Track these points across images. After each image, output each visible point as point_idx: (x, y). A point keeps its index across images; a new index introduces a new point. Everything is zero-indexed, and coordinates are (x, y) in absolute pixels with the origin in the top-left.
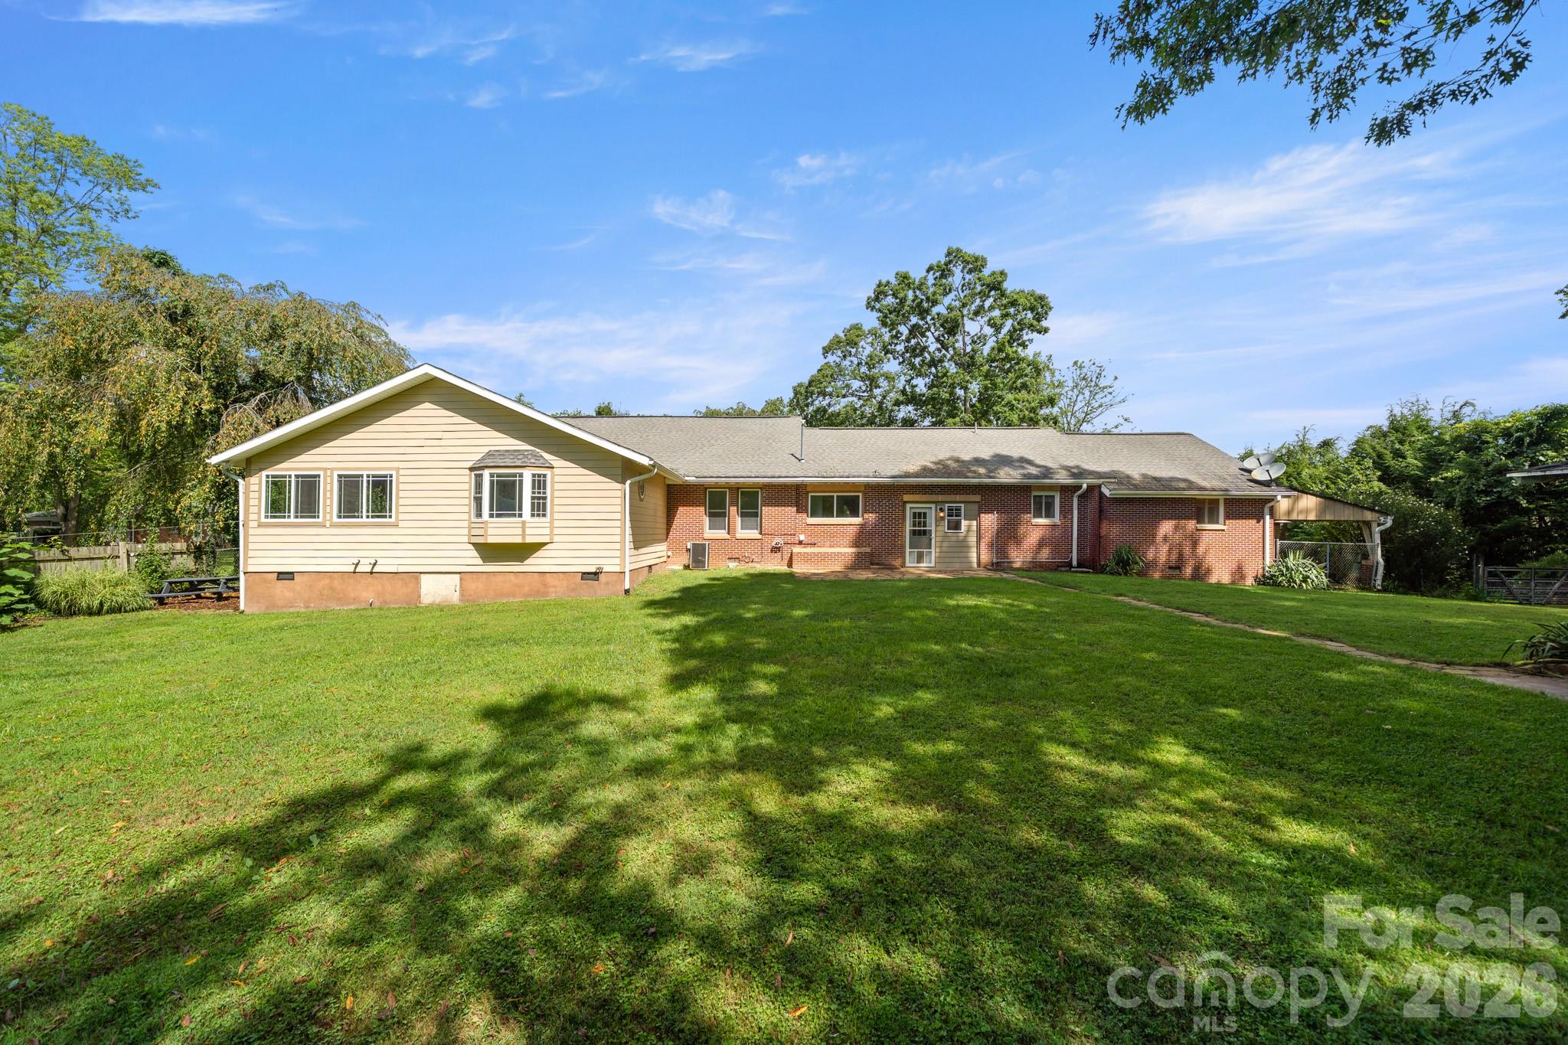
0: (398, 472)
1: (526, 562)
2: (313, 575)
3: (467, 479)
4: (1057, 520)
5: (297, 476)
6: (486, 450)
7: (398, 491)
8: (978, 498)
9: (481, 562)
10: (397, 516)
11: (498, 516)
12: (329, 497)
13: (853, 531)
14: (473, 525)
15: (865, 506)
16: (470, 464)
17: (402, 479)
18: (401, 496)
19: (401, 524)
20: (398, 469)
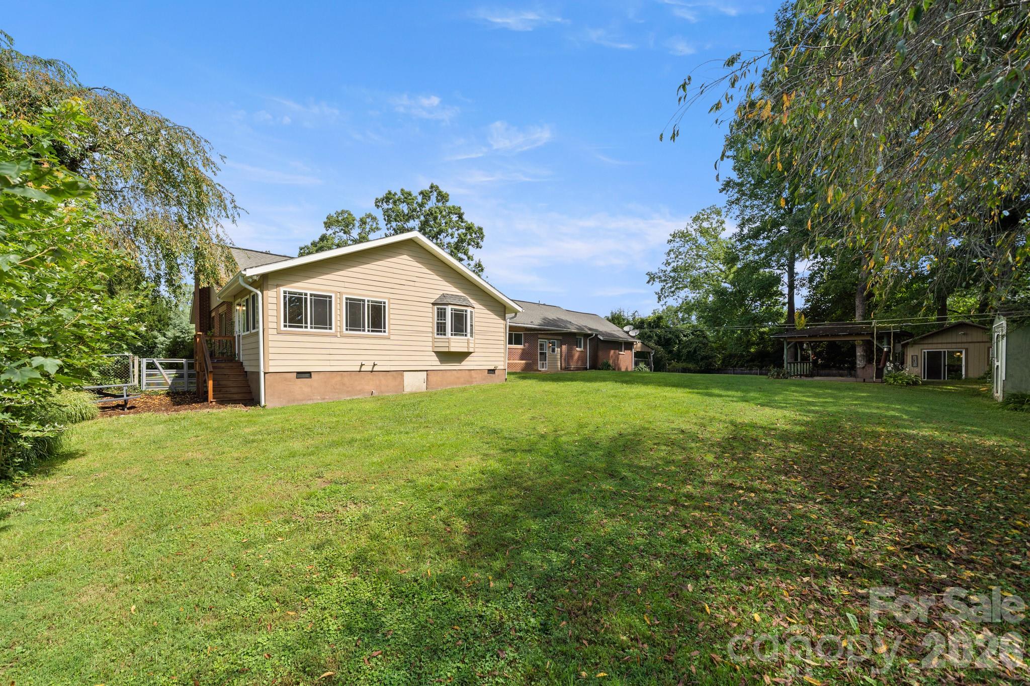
0: (389, 301)
1: (463, 363)
2: (328, 374)
3: (430, 310)
4: (582, 349)
5: (311, 295)
6: (441, 292)
7: (389, 314)
8: (560, 338)
9: (439, 363)
10: (389, 333)
11: (455, 335)
12: (339, 314)
13: (520, 351)
14: (436, 340)
15: (525, 339)
16: (432, 301)
17: (392, 306)
18: (391, 317)
19: (392, 337)
20: (389, 299)
